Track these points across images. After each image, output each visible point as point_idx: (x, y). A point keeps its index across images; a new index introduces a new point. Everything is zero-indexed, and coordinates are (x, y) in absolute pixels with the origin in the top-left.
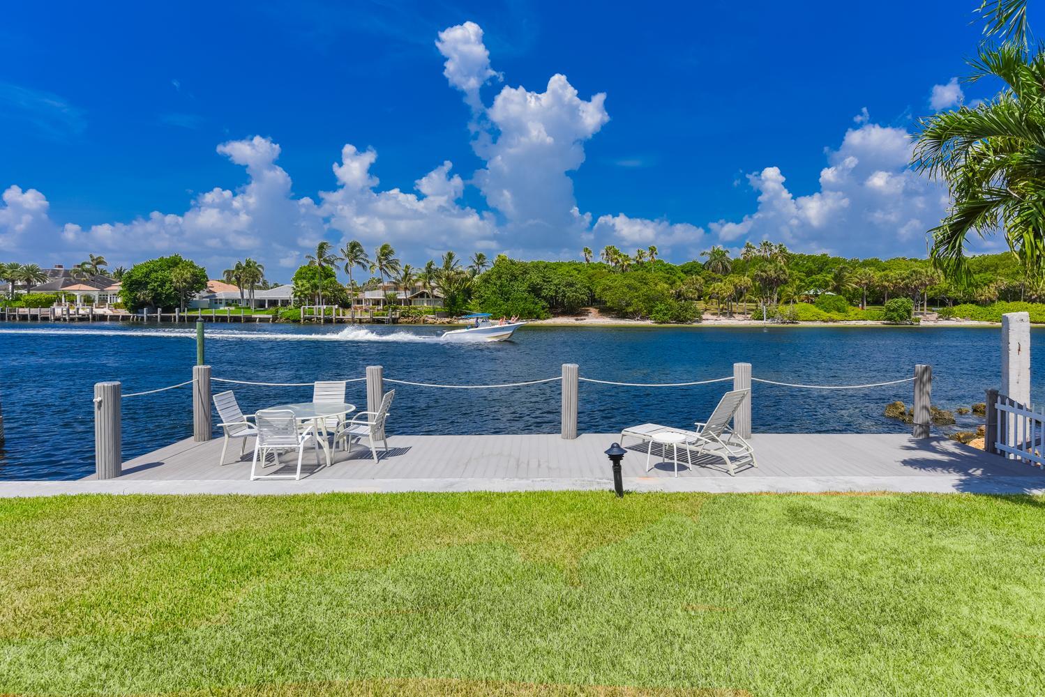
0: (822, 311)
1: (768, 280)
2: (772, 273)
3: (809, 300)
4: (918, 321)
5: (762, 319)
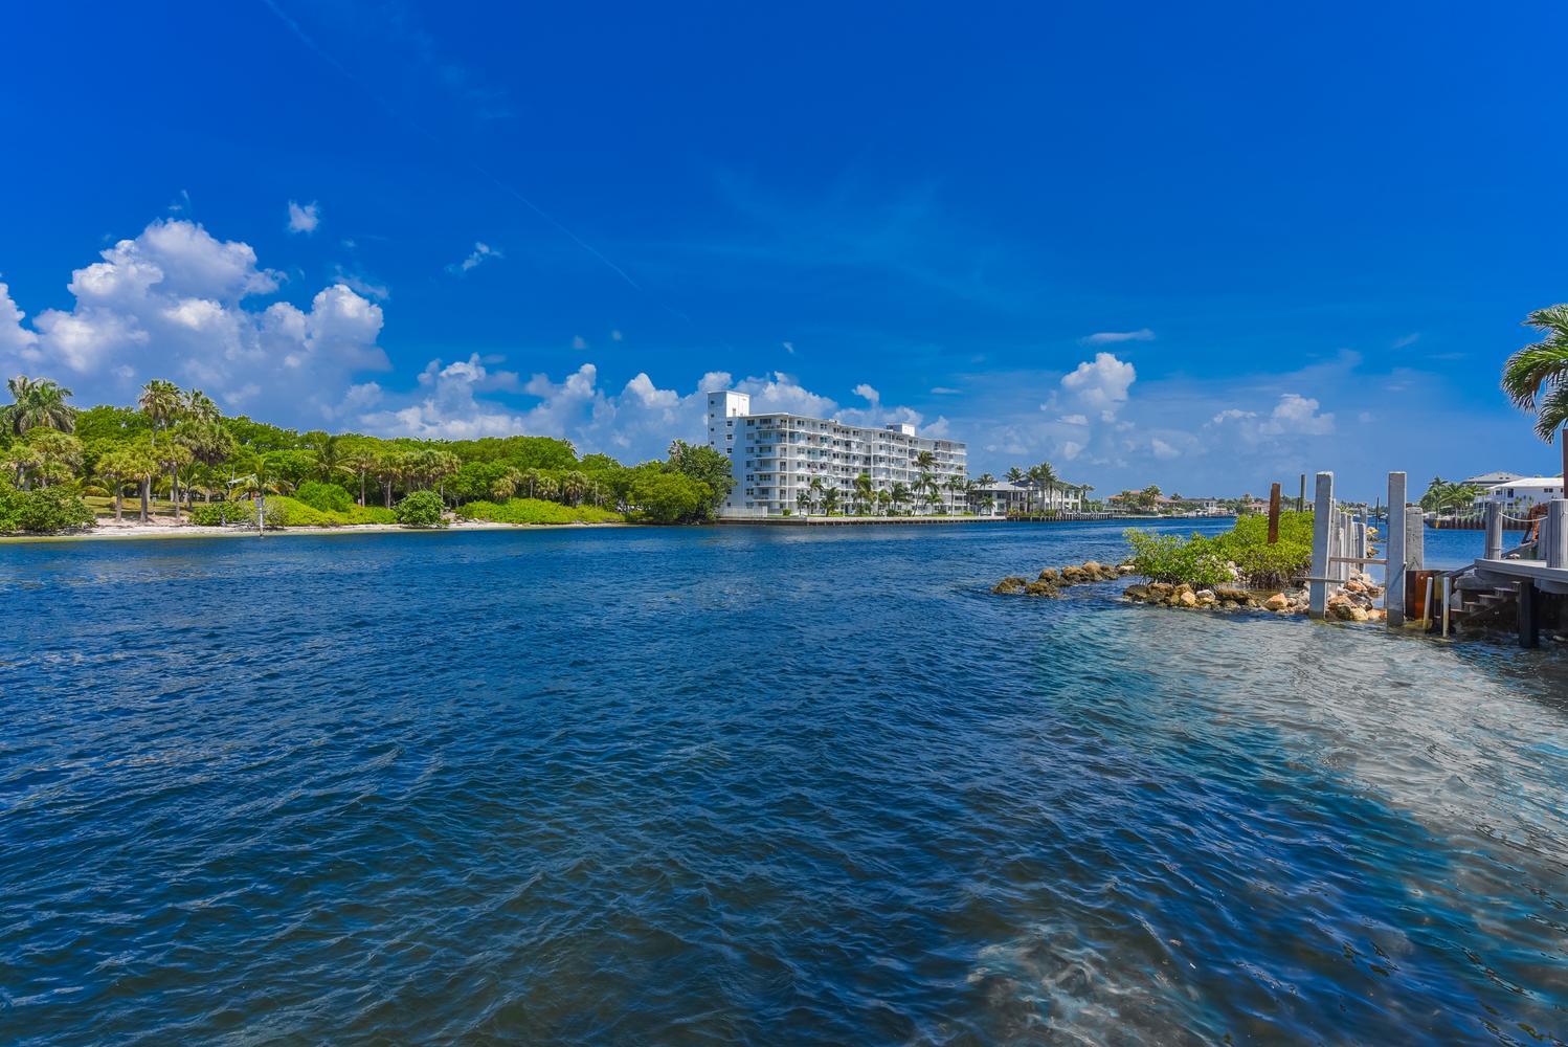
0: (314, 510)
1: (199, 454)
2: (208, 442)
3: (285, 492)
4: (447, 522)
5: (218, 524)
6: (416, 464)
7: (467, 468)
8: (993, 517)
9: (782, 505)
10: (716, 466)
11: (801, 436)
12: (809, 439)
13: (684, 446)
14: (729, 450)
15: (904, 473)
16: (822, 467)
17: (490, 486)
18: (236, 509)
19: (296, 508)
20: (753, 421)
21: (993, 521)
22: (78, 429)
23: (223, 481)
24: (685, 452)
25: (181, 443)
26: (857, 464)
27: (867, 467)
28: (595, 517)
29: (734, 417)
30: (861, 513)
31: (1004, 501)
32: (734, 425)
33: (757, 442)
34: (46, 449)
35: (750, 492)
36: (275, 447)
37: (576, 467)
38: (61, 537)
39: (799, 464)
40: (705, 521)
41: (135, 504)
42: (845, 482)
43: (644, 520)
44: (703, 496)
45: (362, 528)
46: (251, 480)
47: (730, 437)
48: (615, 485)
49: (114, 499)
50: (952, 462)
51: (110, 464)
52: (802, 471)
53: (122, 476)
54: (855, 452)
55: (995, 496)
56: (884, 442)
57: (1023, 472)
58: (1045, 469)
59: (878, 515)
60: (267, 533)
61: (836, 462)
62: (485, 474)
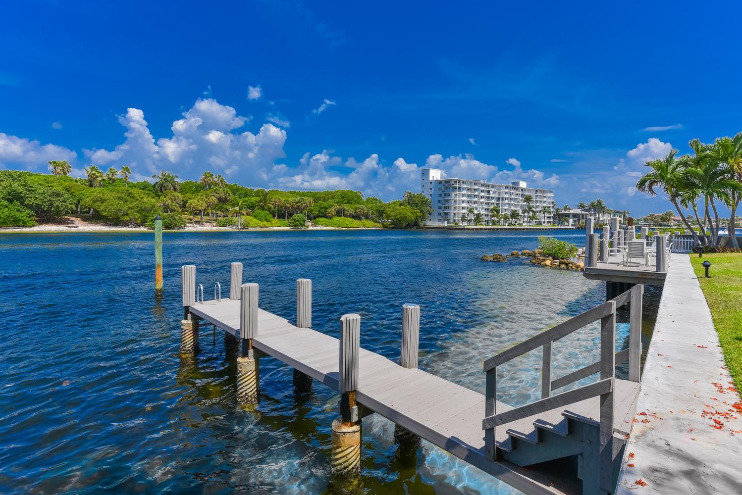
0: (259, 221)
1: (220, 200)
2: (223, 195)
3: (248, 214)
4: (308, 227)
5: (226, 226)
6: (297, 203)
7: (317, 204)
8: (570, 227)
9: (454, 220)
10: (424, 202)
11: (464, 189)
12: (468, 190)
13: (410, 193)
14: (431, 195)
15: (518, 205)
16: (474, 203)
17: (326, 211)
18: (232, 220)
19: (253, 221)
20: (442, 182)
21: (570, 229)
22: (180, 189)
23: (227, 210)
24: (410, 196)
25: (213, 196)
26: (493, 201)
27: (498, 202)
28: (369, 225)
29: (433, 180)
30: (494, 224)
31: (576, 219)
32: (433, 183)
33: (443, 191)
34: (171, 199)
35: (440, 214)
36: (246, 196)
37: (362, 203)
38: (175, 231)
39: (463, 202)
40: (419, 227)
41: (198, 218)
42: (487, 210)
43: (390, 226)
44: (417, 216)
45: (276, 229)
46: (237, 208)
47: (431, 189)
48: (378, 211)
49: (192, 216)
50: (545, 199)
51: (191, 204)
52: (464, 205)
53: (195, 208)
54: (492, 195)
55: (571, 216)
56: (507, 191)
57: (587, 204)
58: (599, 203)
59: (503, 225)
60: (242, 230)
61: (482, 200)
62: (324, 207)
